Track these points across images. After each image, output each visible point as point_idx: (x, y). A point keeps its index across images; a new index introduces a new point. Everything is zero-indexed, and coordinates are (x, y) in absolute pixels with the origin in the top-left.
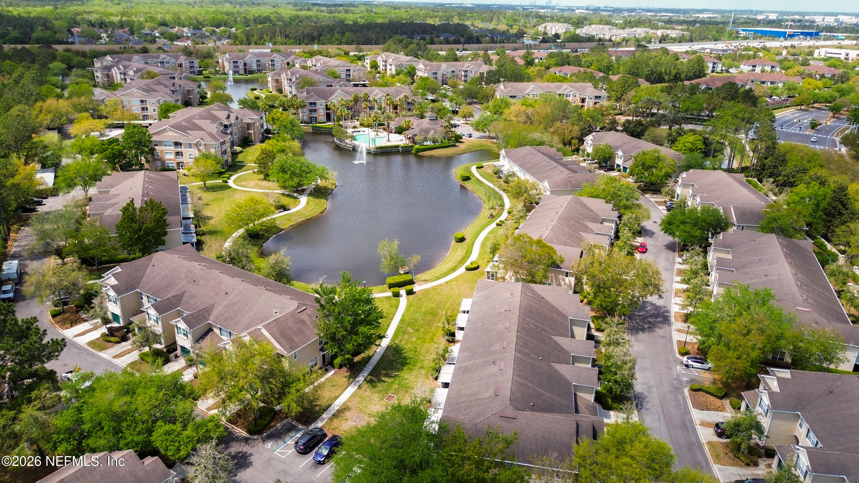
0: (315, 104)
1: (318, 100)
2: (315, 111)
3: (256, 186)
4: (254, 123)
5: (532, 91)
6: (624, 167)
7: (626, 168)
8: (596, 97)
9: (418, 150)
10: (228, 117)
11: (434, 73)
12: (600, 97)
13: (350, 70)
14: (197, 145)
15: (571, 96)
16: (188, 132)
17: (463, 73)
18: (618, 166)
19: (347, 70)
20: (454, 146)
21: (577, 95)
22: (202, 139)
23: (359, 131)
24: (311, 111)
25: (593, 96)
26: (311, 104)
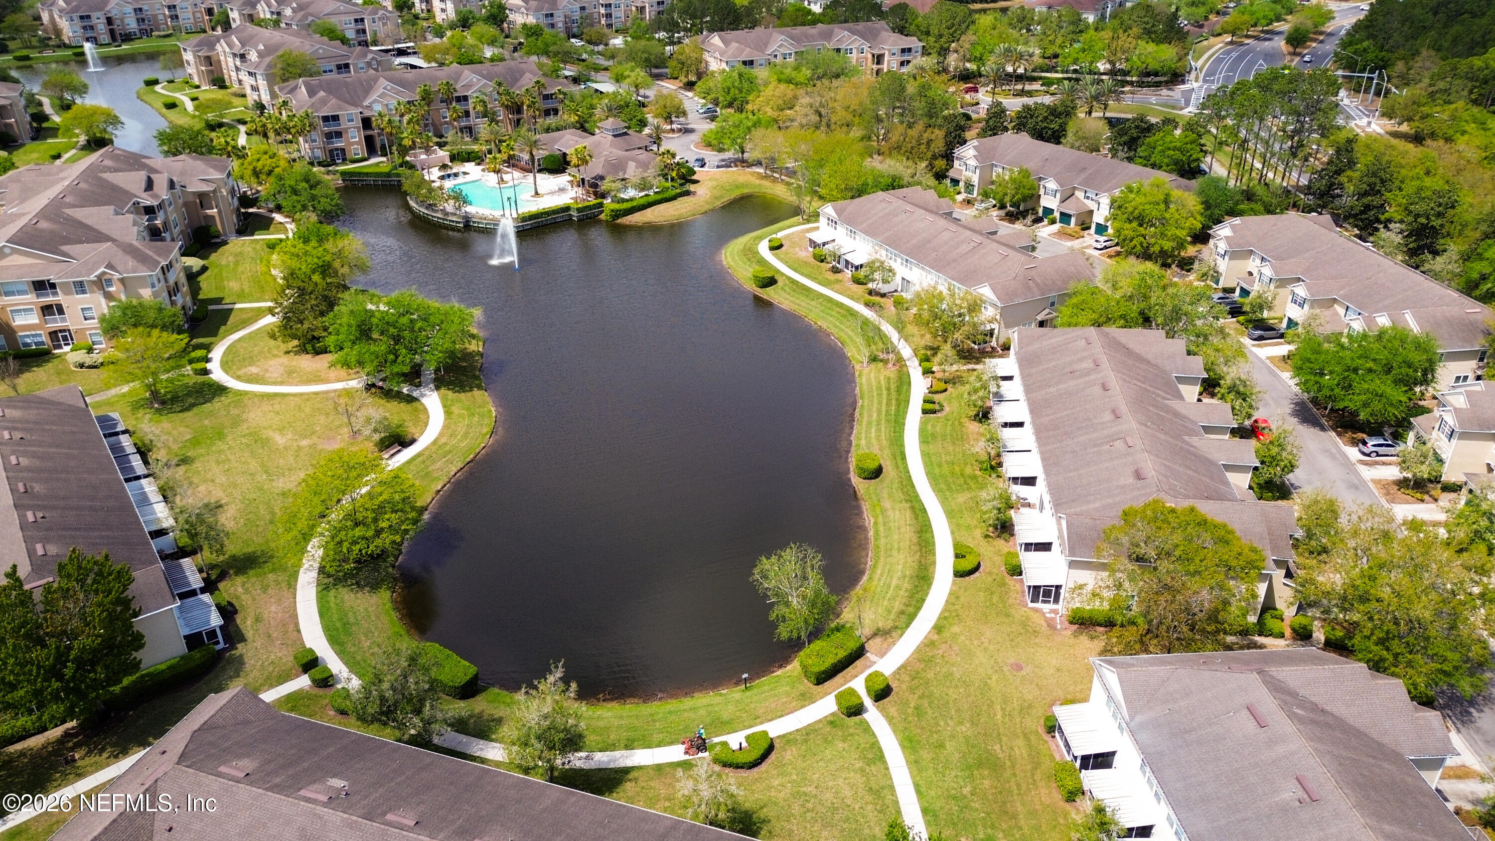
0: (336, 118)
1: (341, 109)
2: (339, 134)
3: (290, 376)
4: (214, 191)
5: (780, 46)
6: (1062, 214)
7: (1070, 216)
8: (903, 51)
9: (617, 214)
10: (149, 185)
11: (547, 16)
12: (910, 50)
13: (362, 20)
14: (101, 283)
15: (854, 51)
16: (65, 248)
17: (603, 11)
18: (1048, 211)
19: (356, 21)
20: (688, 193)
21: (866, 48)
22: (110, 266)
23: (456, 175)
24: (329, 136)
25: (896, 49)
26: (326, 119)
